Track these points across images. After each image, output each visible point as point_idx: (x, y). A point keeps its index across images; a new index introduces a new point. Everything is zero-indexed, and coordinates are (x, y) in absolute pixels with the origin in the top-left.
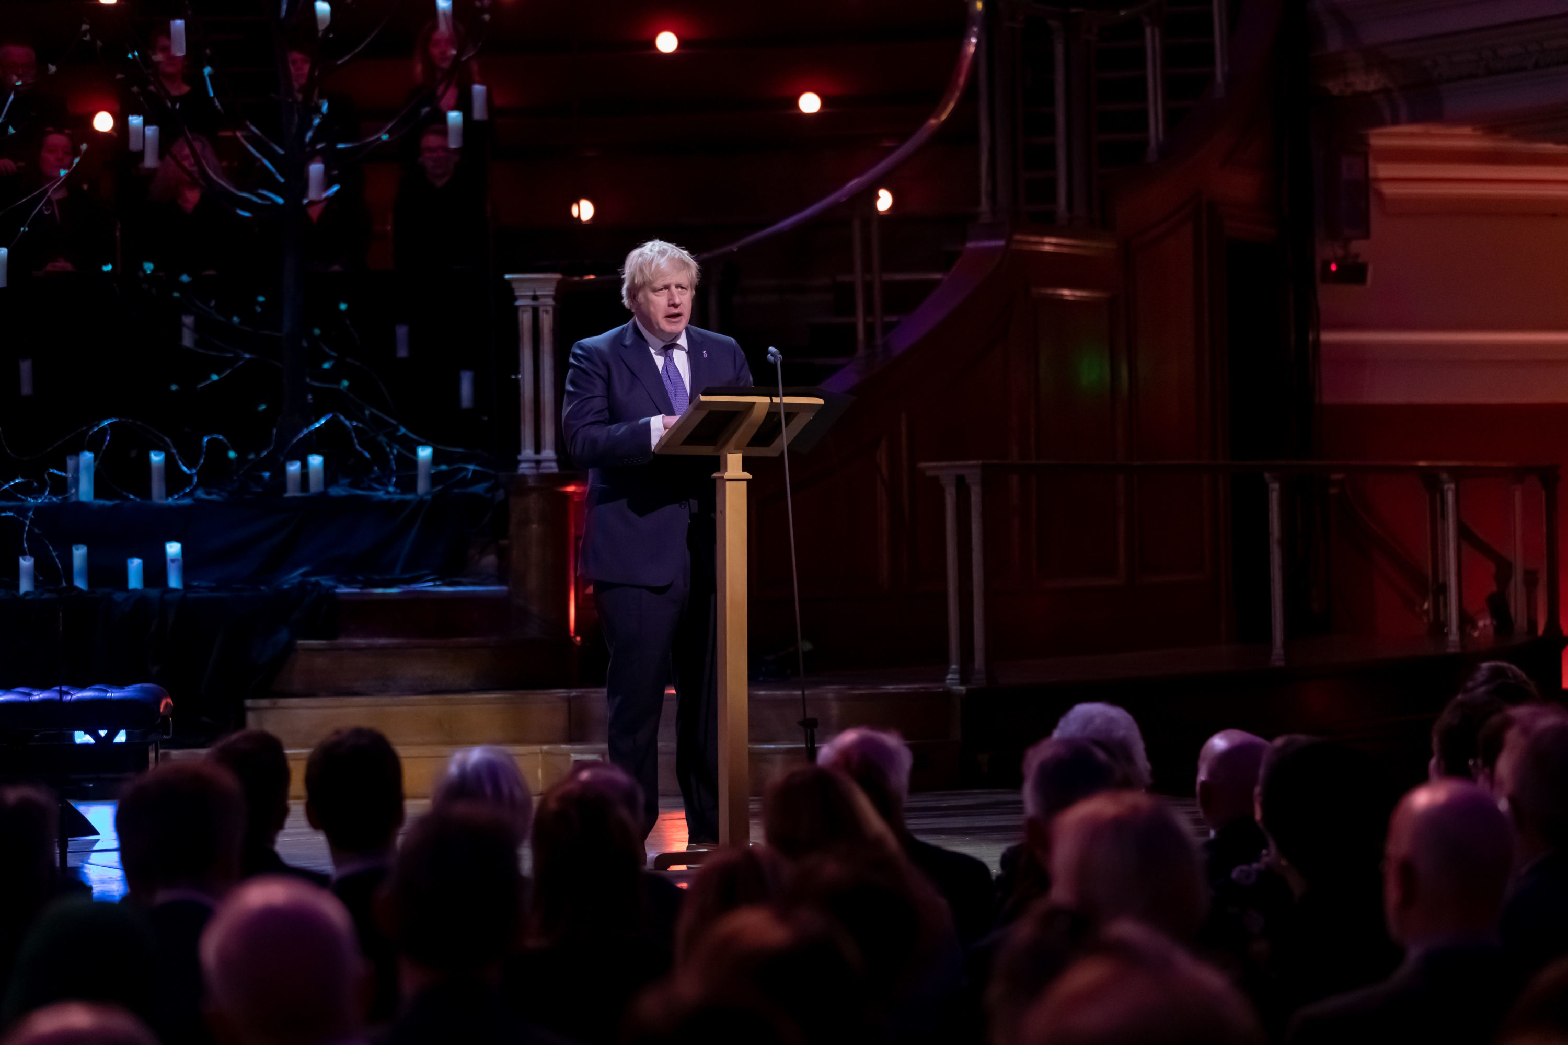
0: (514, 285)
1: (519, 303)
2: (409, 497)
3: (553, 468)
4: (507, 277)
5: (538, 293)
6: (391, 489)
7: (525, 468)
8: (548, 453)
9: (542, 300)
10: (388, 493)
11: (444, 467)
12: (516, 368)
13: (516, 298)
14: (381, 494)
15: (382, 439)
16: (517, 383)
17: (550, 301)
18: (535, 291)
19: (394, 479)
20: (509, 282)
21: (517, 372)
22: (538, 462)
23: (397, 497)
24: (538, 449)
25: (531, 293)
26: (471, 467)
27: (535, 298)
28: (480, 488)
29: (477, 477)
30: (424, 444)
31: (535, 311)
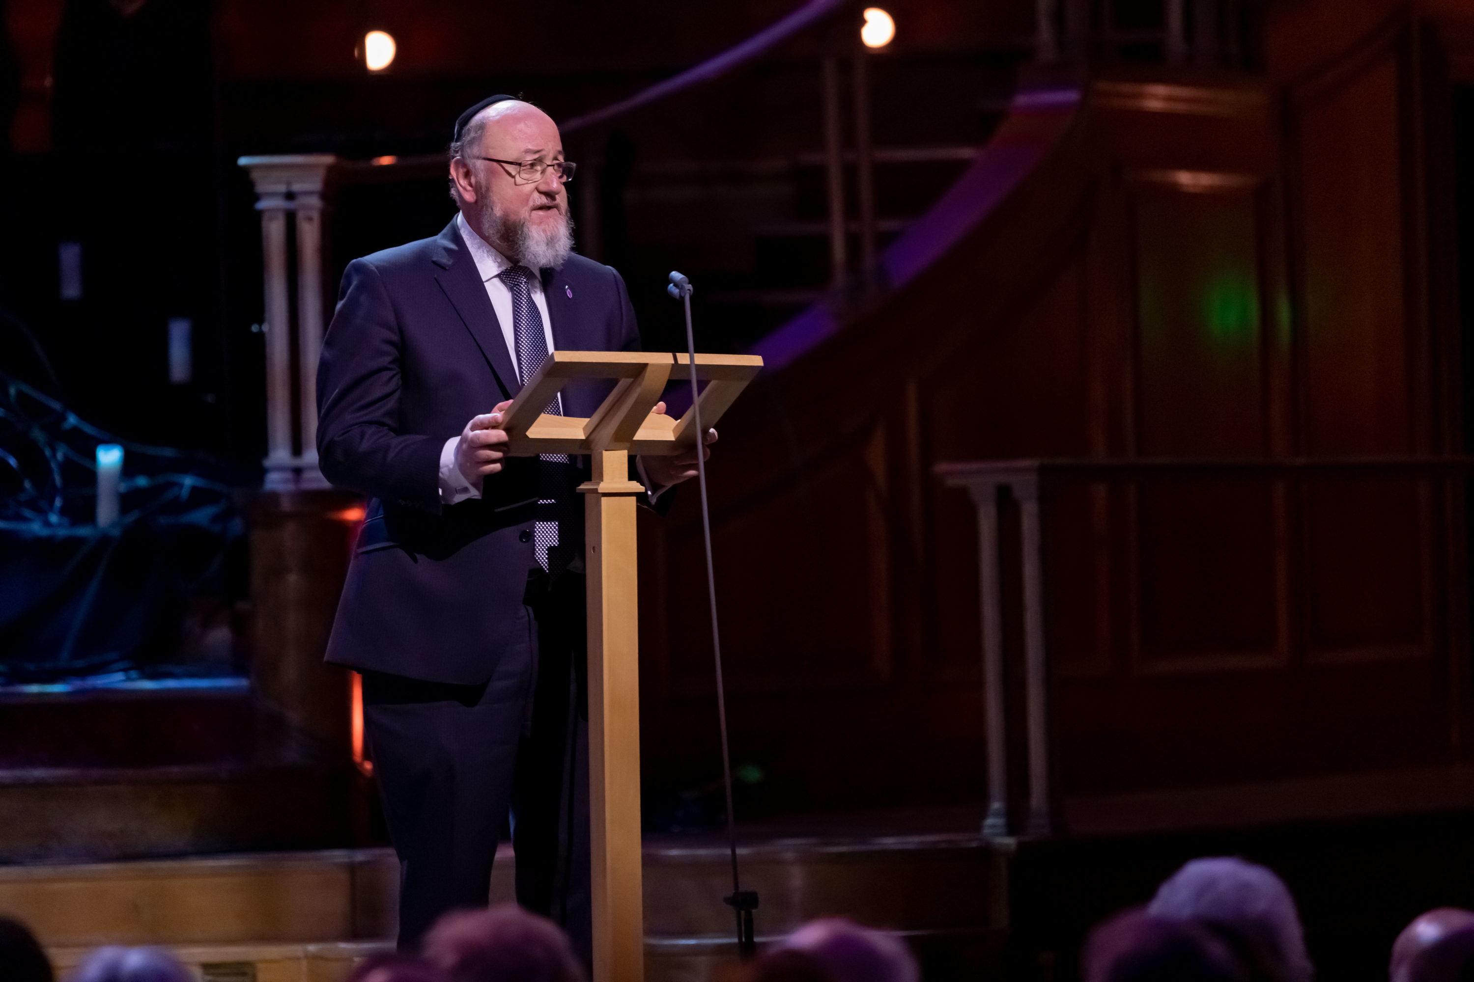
0: (255, 175)
1: (262, 205)
2: (83, 531)
3: (317, 481)
4: (243, 161)
5: (296, 187)
6: (54, 518)
7: (275, 482)
8: (311, 456)
9: (302, 201)
10: (47, 524)
11: (142, 481)
12: (259, 313)
13: (257, 198)
14: (36, 528)
15: (38, 435)
16: (260, 342)
17: (315, 202)
18: (289, 184)
19: (58, 503)
20: (246, 170)
21: (261, 321)
22: (298, 472)
23: (62, 532)
24: (297, 449)
25: (282, 188)
26: (188, 481)
27: (290, 196)
28: (201, 516)
29: (198, 498)
30: (109, 441)
31: (291, 219)
